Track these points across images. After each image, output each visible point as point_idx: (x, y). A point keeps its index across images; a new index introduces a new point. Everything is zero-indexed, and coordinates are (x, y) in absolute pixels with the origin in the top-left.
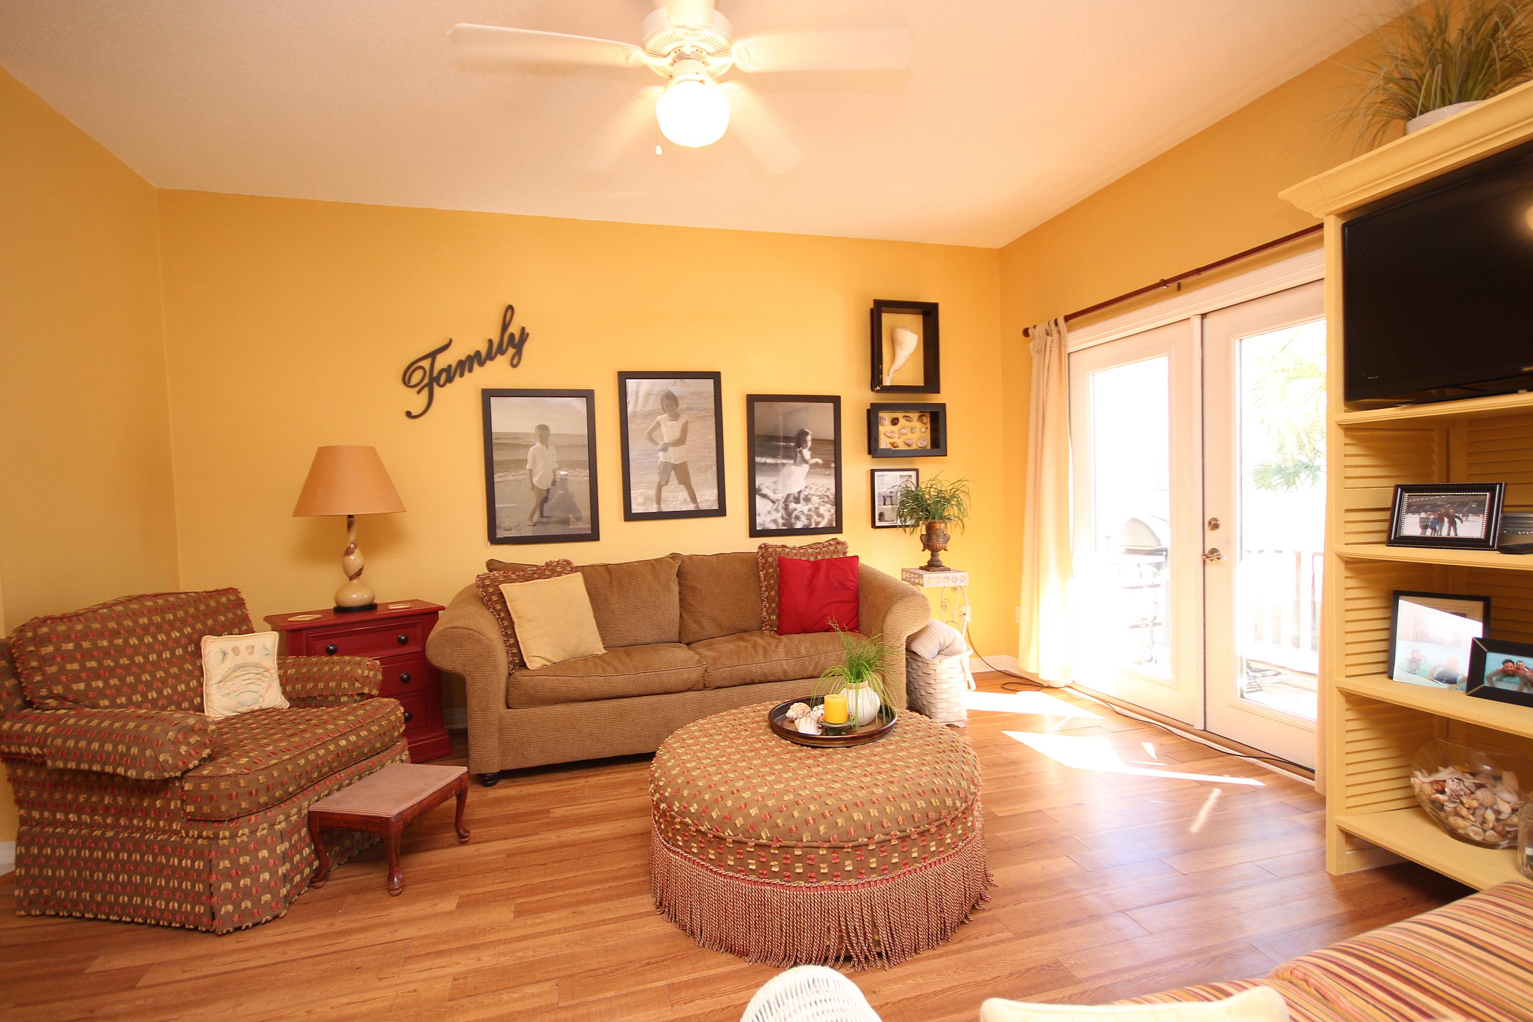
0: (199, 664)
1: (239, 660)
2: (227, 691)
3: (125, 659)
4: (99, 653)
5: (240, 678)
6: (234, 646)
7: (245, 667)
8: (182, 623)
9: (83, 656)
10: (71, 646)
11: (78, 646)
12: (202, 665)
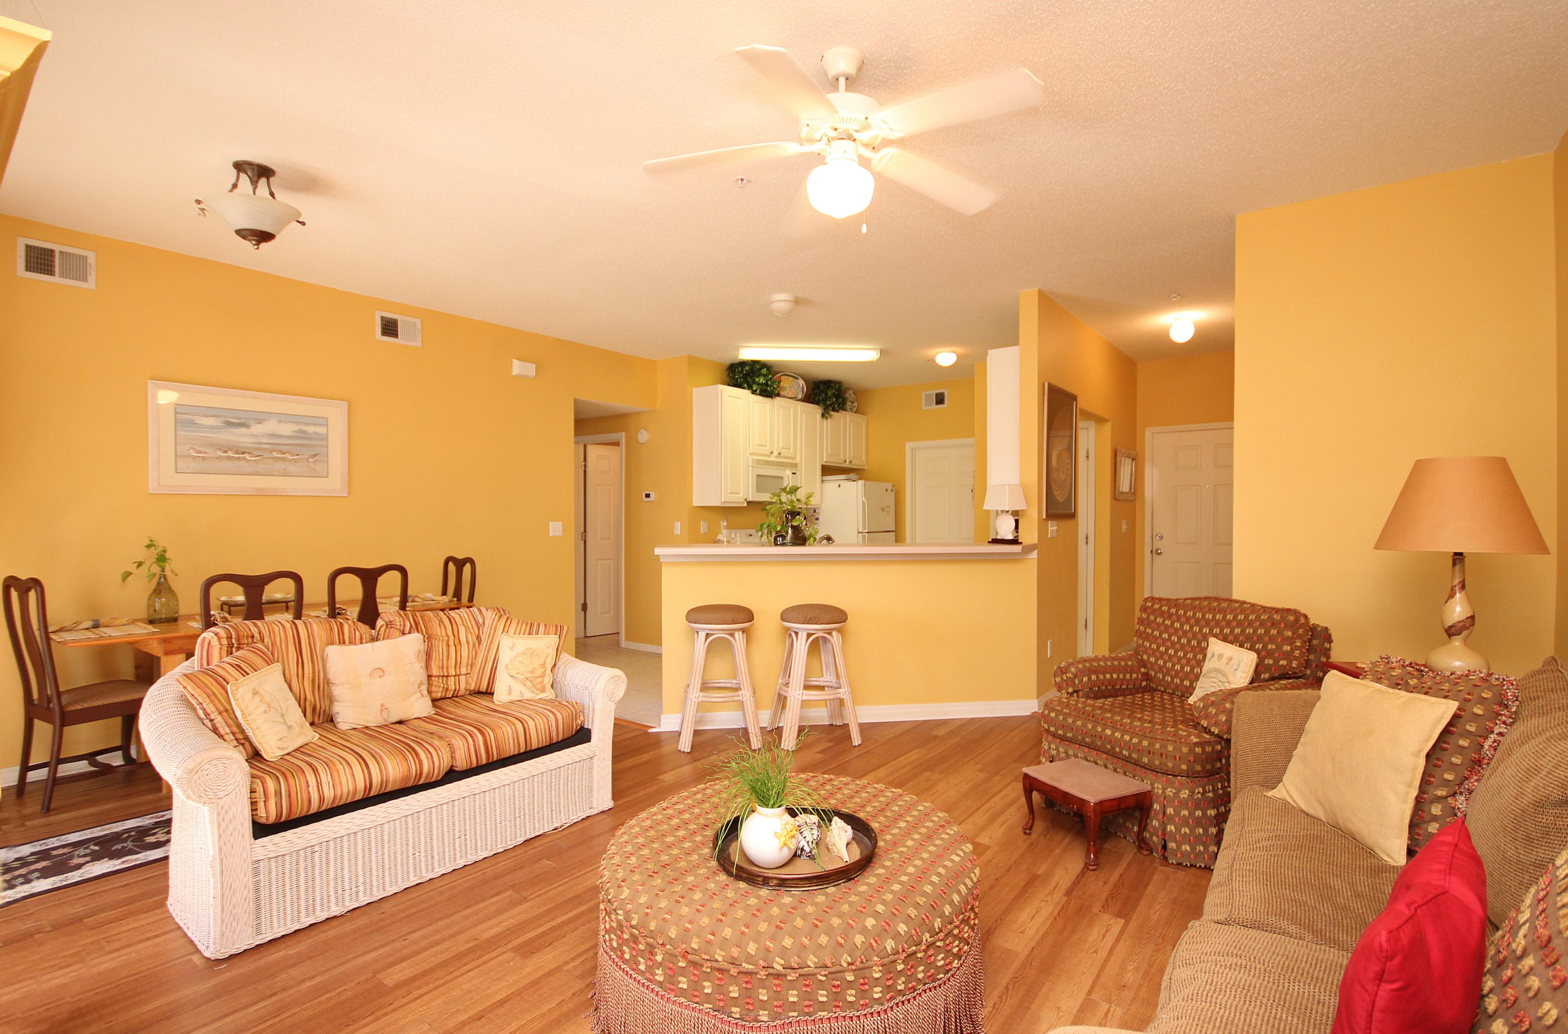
4: (1155, 625)
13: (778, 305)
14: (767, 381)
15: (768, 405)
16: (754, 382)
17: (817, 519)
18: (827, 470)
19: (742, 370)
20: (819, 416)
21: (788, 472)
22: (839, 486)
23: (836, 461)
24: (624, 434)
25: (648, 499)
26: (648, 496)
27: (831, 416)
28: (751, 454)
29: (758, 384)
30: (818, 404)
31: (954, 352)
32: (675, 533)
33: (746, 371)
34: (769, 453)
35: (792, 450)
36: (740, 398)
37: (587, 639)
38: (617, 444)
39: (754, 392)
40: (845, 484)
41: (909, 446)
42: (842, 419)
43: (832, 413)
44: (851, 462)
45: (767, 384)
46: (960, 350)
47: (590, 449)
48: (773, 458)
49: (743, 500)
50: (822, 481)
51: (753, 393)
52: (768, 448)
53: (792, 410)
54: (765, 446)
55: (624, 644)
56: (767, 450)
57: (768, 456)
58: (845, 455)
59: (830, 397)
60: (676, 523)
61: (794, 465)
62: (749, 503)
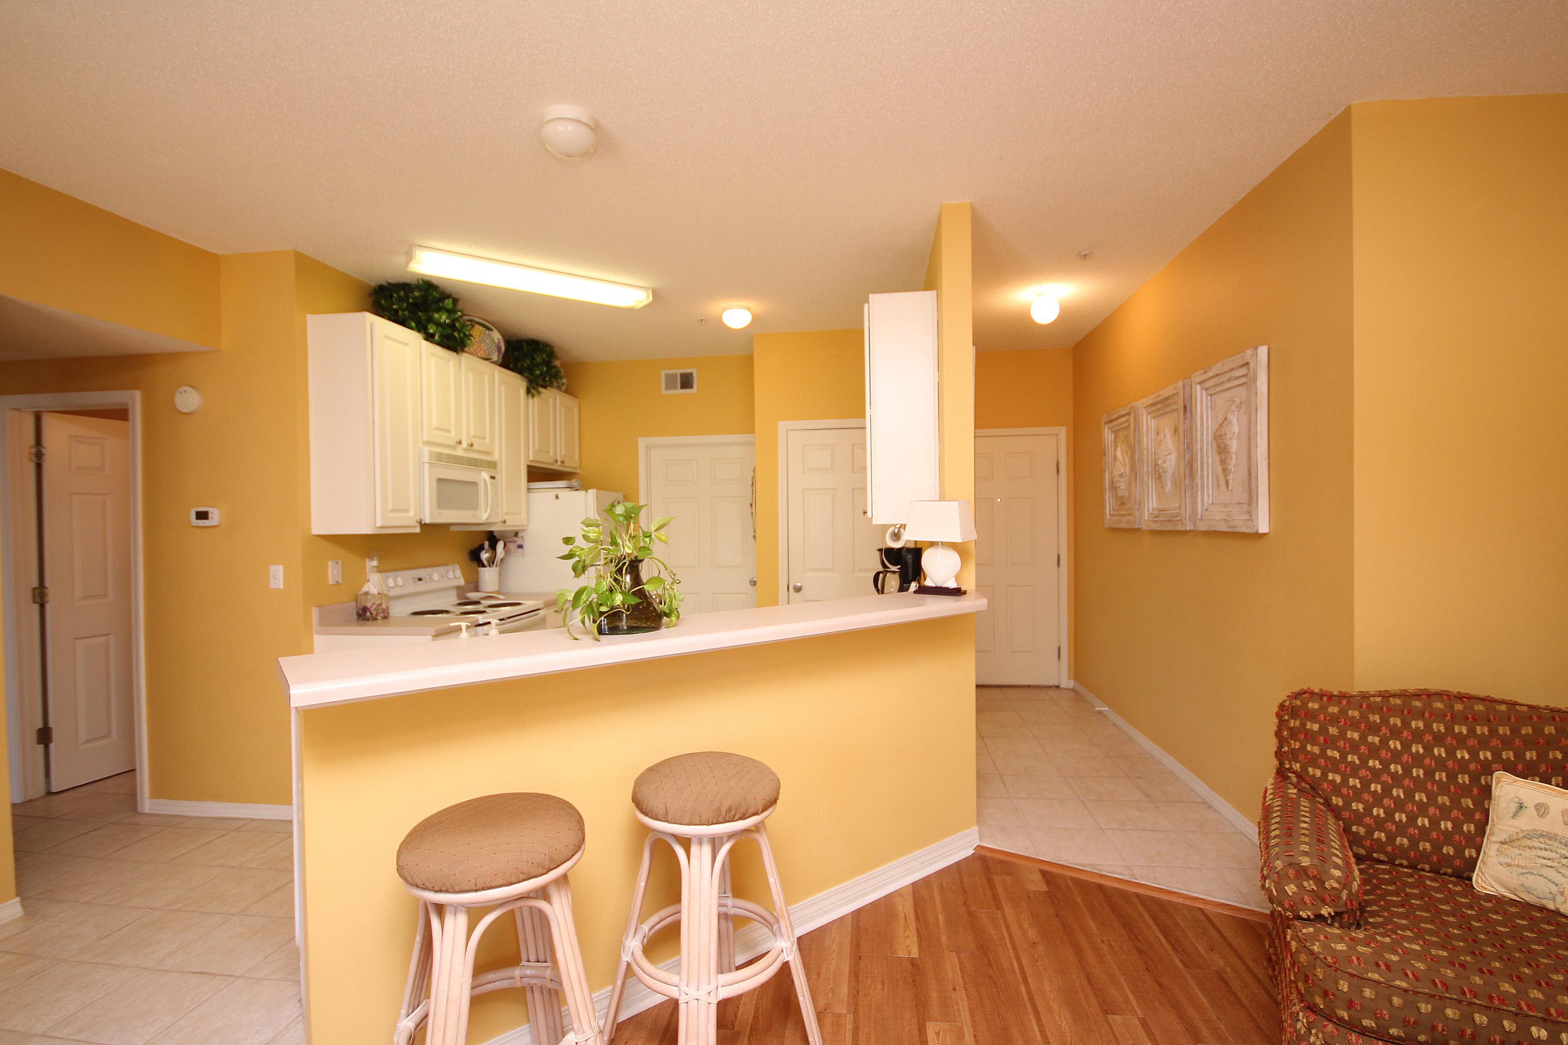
0: (1486, 806)
1: (1541, 825)
2: (1510, 861)
3: (1377, 762)
4: (1345, 744)
5: (1534, 852)
6: (1541, 801)
7: (1550, 839)
8: (1479, 743)
9: (1326, 741)
10: (1316, 727)
11: (1323, 730)
12: (1489, 809)
13: (561, 127)
14: (454, 321)
15: (451, 364)
16: (430, 320)
17: (521, 547)
18: (538, 474)
19: (407, 297)
20: (523, 391)
21: (485, 476)
22: (557, 497)
23: (546, 461)
24: (138, 394)
25: (201, 523)
26: (202, 515)
27: (539, 393)
28: (427, 443)
29: (438, 324)
30: (520, 372)
31: (748, 309)
32: (272, 586)
33: (415, 298)
34: (454, 443)
35: (487, 441)
36: (406, 345)
37: (53, 798)
38: (121, 414)
39: (429, 337)
40: (565, 495)
41: (642, 443)
42: (551, 397)
43: (541, 390)
44: (563, 462)
45: (452, 326)
46: (756, 306)
47: (49, 422)
48: (459, 452)
49: (414, 523)
50: (529, 489)
51: (426, 339)
52: (453, 434)
53: (486, 377)
54: (449, 431)
55: (147, 804)
56: (453, 436)
57: (454, 448)
58: (555, 453)
59: (538, 365)
60: (273, 568)
61: (492, 465)
62: (424, 526)
